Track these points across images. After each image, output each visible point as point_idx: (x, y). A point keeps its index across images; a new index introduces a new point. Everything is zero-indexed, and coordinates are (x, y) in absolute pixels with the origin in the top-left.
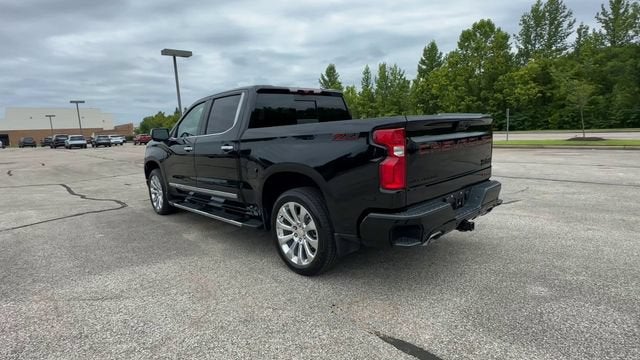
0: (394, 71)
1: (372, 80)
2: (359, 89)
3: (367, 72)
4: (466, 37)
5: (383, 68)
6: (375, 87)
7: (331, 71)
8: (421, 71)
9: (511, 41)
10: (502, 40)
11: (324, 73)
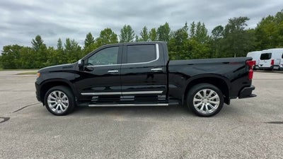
0: (73, 42)
1: (63, 45)
2: (56, 48)
3: (60, 41)
4: (103, 33)
5: (68, 40)
6: (64, 48)
7: (38, 38)
8: (86, 44)
9: (118, 37)
10: (115, 37)
11: (34, 39)
